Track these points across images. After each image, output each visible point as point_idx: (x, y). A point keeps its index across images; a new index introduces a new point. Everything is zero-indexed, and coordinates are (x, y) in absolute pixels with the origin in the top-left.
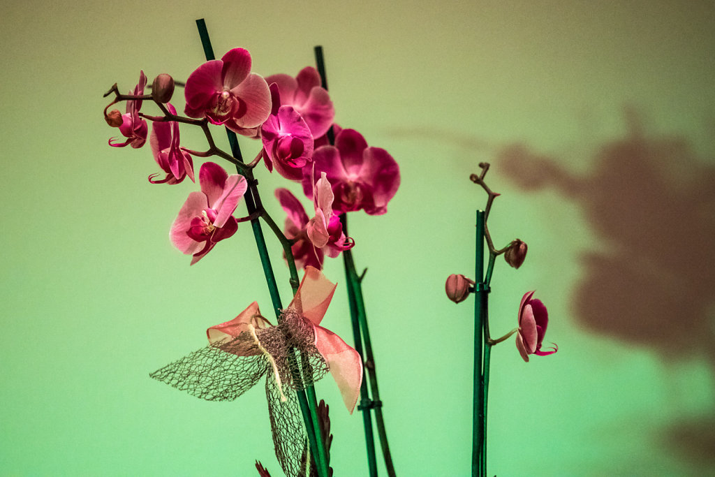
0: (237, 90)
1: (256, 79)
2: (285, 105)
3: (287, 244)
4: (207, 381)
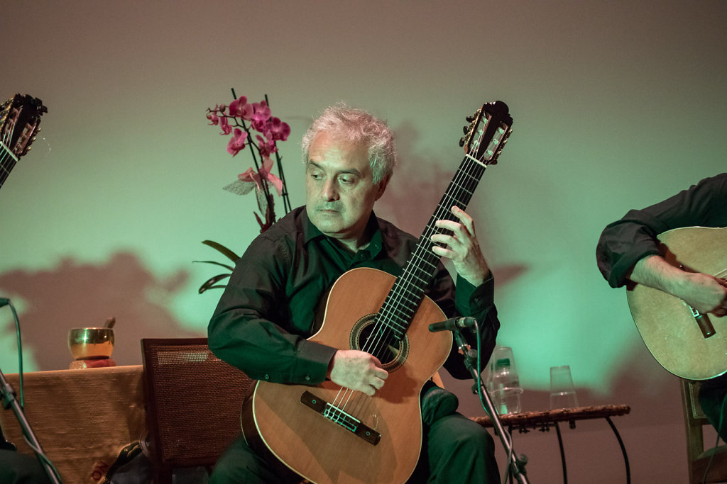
0: (243, 108)
1: (249, 105)
2: (257, 111)
3: (259, 150)
4: (238, 190)
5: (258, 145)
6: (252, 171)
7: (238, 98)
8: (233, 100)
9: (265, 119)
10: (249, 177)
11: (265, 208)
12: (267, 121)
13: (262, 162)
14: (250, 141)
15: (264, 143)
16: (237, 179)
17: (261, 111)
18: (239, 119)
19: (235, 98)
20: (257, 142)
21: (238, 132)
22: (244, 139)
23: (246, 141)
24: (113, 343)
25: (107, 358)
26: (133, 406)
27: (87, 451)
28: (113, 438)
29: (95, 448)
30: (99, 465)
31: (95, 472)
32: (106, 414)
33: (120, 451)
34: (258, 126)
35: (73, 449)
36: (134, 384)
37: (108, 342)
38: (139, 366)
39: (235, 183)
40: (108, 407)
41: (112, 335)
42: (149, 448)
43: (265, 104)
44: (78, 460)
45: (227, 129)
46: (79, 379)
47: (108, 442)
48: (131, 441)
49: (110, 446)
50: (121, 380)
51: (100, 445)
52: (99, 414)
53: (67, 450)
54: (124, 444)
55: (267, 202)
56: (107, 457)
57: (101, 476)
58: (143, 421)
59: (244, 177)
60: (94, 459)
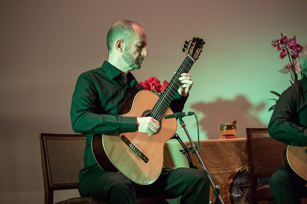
1: (288, 39)
2: (291, 42)
3: (292, 57)
4: (284, 72)
5: (291, 55)
6: (289, 64)
7: (284, 37)
8: (281, 37)
9: (294, 45)
10: (288, 67)
11: (294, 79)
12: (295, 46)
13: (293, 61)
14: (288, 53)
15: (294, 54)
16: (283, 68)
17: (293, 42)
18: (284, 45)
19: (283, 37)
20: (291, 54)
21: (284, 50)
22: (286, 52)
23: (287, 53)
24: (236, 130)
25: (233, 135)
26: (243, 153)
27: (226, 170)
28: (236, 165)
29: (229, 169)
30: (230, 175)
31: (229, 178)
32: (233, 156)
33: (238, 170)
34: (291, 48)
35: (220, 169)
36: (243, 145)
37: (234, 129)
38: (245, 138)
39: (283, 69)
40: (234, 153)
41: (236, 126)
42: (249, 169)
43: (294, 39)
44: (222, 173)
45: (279, 49)
46: (223, 143)
47: (234, 167)
48: (242, 166)
49: (234, 168)
50: (238, 143)
51: (230, 168)
52: (230, 156)
53: (218, 170)
54: (239, 168)
55: (295, 77)
56: (233, 172)
57: (231, 179)
58: (247, 159)
59: (286, 67)
60: (228, 173)
